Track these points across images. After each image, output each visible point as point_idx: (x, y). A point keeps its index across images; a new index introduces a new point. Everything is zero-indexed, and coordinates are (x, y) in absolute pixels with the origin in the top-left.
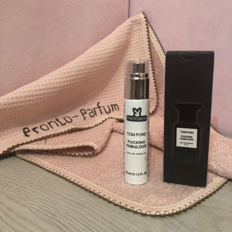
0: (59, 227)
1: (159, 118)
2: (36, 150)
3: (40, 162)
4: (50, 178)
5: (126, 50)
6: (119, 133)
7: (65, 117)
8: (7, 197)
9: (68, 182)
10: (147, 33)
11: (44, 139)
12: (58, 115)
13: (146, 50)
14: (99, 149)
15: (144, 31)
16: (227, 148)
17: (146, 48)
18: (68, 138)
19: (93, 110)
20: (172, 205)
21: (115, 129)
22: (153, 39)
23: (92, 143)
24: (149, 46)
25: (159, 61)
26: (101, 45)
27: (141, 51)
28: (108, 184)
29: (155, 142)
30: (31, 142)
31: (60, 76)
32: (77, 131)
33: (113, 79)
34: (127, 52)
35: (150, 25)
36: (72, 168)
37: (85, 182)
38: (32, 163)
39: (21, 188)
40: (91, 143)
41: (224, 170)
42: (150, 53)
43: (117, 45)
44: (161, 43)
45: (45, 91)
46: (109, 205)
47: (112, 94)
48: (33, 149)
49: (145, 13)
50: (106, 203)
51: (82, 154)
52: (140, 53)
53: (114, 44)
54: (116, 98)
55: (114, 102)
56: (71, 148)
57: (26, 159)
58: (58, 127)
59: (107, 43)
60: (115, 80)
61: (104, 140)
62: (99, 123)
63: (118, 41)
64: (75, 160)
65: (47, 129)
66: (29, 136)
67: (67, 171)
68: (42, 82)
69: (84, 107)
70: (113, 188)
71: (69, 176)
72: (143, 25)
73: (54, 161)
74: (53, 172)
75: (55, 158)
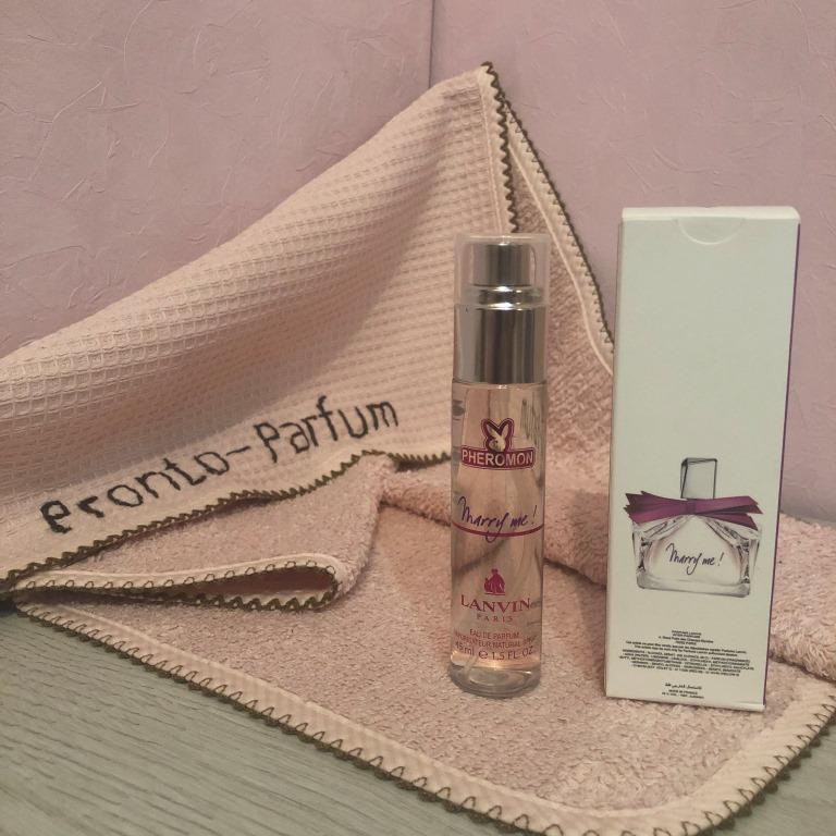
2: (103, 589)
3: (121, 636)
4: (170, 698)
5: (424, 201)
6: (408, 509)
7: (200, 452)
9: (245, 714)
10: (502, 141)
12: (171, 448)
13: (497, 204)
14: (352, 578)
15: (491, 133)
17: (496, 197)
18: (217, 535)
19: (304, 426)
21: (391, 494)
22: (523, 165)
23: (324, 556)
24: (509, 191)
26: (337, 181)
27: (478, 208)
28: (407, 720)
29: (555, 546)
31: (184, 299)
32: (248, 507)
33: (377, 308)
34: (429, 210)
35: (514, 114)
36: (253, 658)
37: (314, 713)
38: (85, 639)
39: (55, 747)
40: (318, 555)
42: (512, 214)
43: (395, 184)
44: (552, 178)
46: (422, 808)
47: (372, 366)
48: (89, 586)
49: (495, 69)
50: (412, 799)
51: (285, 600)
52: (475, 213)
53: (384, 180)
54: (385, 381)
55: (378, 394)
56: (241, 577)
57: (61, 622)
58: (177, 491)
59: (357, 175)
60: (384, 312)
61: (365, 540)
62: (329, 475)
63: (399, 168)
64: (260, 623)
65: (137, 502)
66: (70, 529)
67: (235, 672)
68: (114, 321)
69: (267, 412)
70: (430, 740)
71: (246, 693)
72: (485, 112)
73: (173, 629)
74: (176, 674)
75: (177, 615)
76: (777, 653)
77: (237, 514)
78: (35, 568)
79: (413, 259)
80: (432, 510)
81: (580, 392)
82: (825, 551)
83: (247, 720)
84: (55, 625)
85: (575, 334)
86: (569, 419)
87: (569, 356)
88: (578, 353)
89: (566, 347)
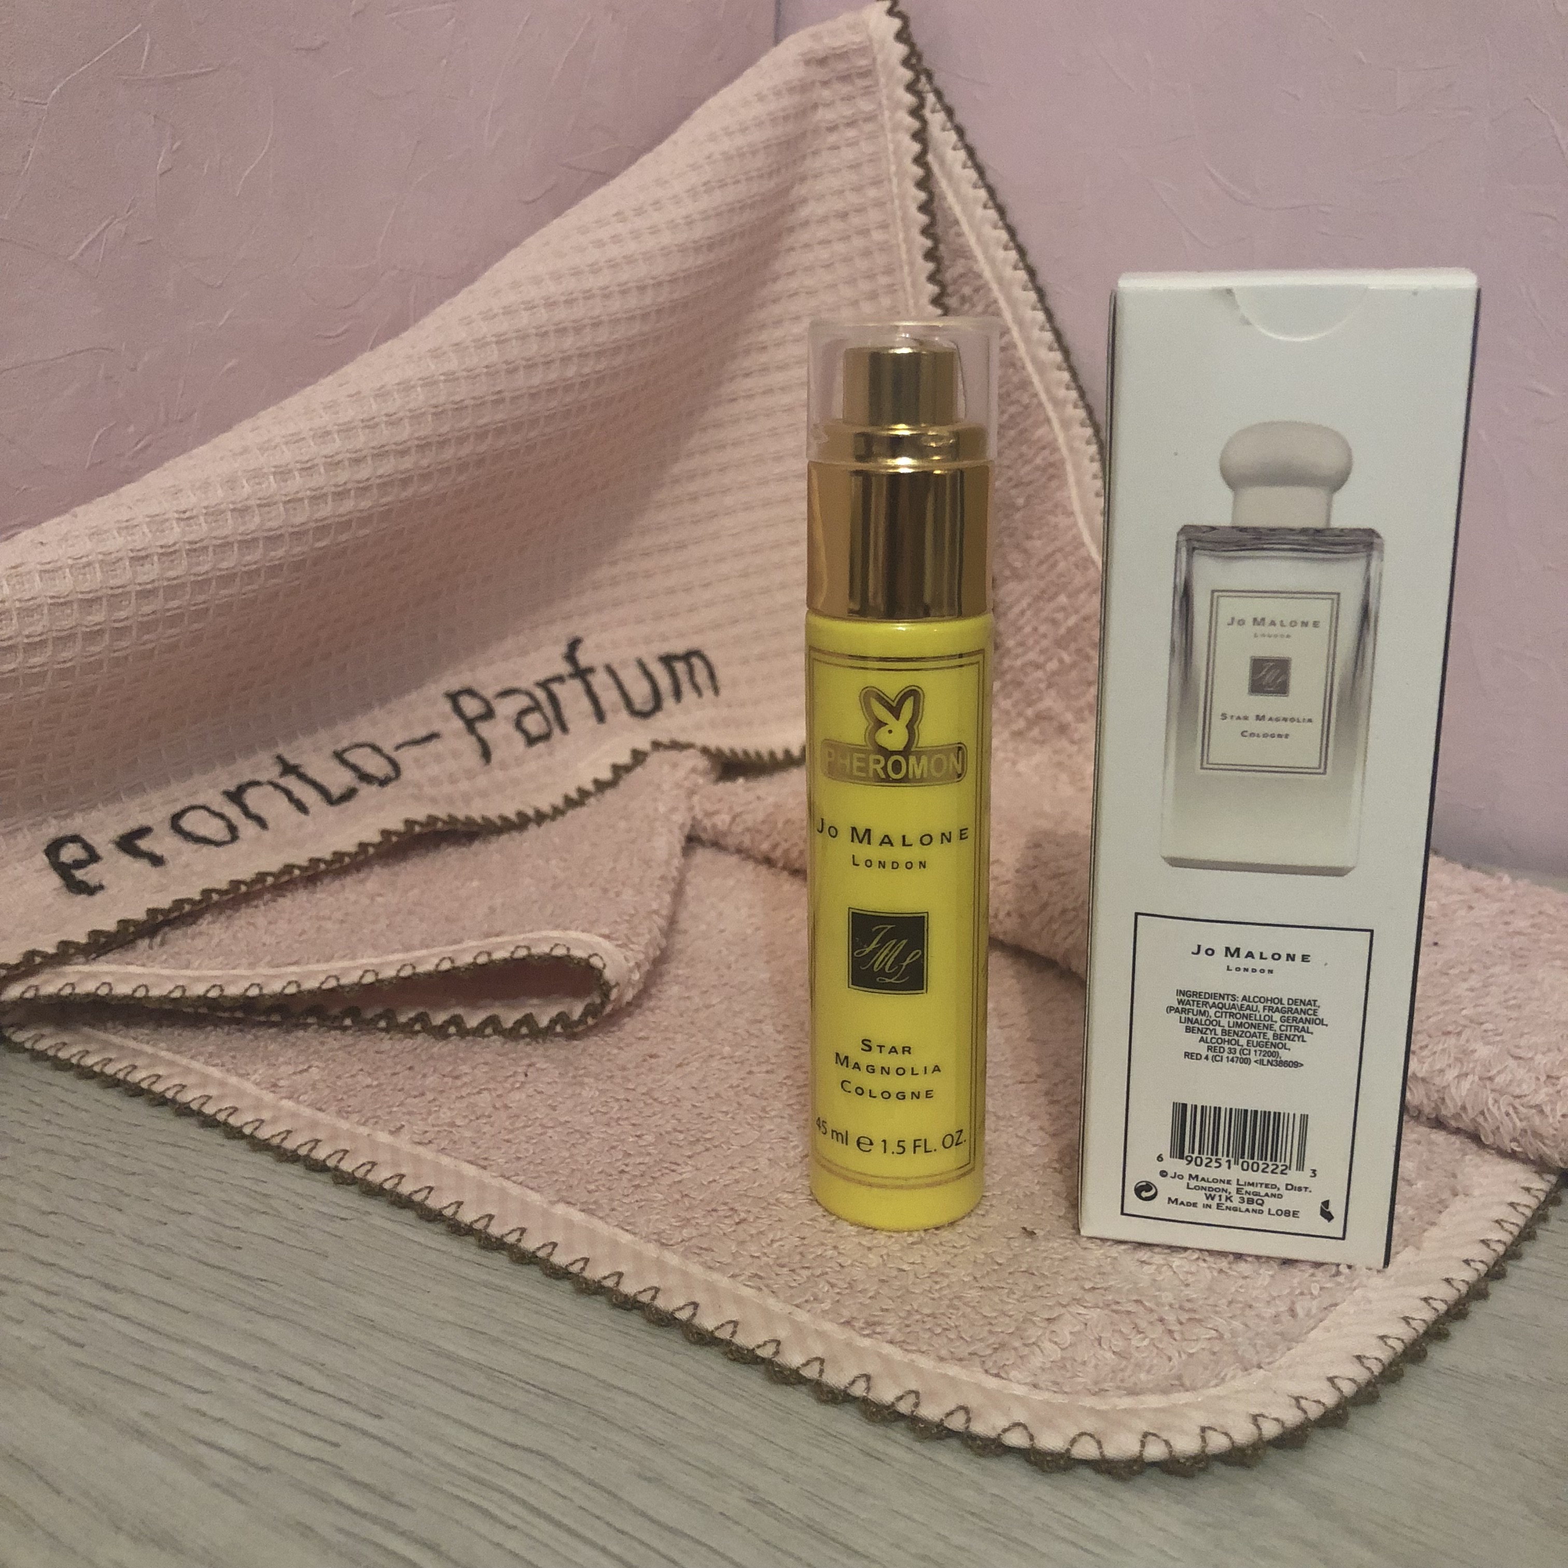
2: (166, 999)
3: (203, 1085)
5: (766, 263)
6: (739, 851)
7: (345, 744)
9: (440, 1228)
10: (916, 147)
12: (290, 736)
13: (906, 269)
14: (636, 976)
15: (896, 128)
17: (904, 256)
18: (379, 899)
19: (541, 695)
20: (1240, 1382)
21: (707, 823)
22: (957, 193)
23: (584, 936)
24: (929, 243)
25: (1004, 349)
26: (601, 223)
27: (870, 276)
31: (312, 450)
32: (437, 846)
33: (676, 469)
34: (775, 280)
35: (939, 94)
36: (453, 1124)
37: (569, 1225)
38: (136, 1091)
39: (89, 1292)
40: (573, 934)
42: (932, 289)
43: (710, 228)
44: (1014, 217)
46: (773, 1396)
47: (671, 581)
48: (141, 993)
49: (901, 7)
51: (510, 1018)
52: (865, 286)
53: (690, 222)
54: (692, 610)
55: (681, 635)
56: (429, 975)
57: (89, 1061)
58: (299, 816)
59: (639, 212)
60: (692, 477)
61: (660, 906)
62: (590, 787)
63: (718, 198)
64: (464, 1061)
65: (228, 838)
66: (101, 887)
67: (420, 1150)
68: (177, 492)
69: (472, 670)
70: (785, 1270)
71: (440, 1189)
72: (885, 91)
73: (301, 1072)
74: (307, 1156)
75: (308, 1048)
76: (1427, 1110)
77: (416, 860)
78: (38, 960)
79: (747, 375)
80: (786, 851)
81: (1062, 631)
82: (1521, 923)
83: (443, 1239)
84: (79, 1066)
85: (1052, 519)
86: (1040, 680)
87: (1041, 563)
88: (1058, 556)
89: (1036, 545)
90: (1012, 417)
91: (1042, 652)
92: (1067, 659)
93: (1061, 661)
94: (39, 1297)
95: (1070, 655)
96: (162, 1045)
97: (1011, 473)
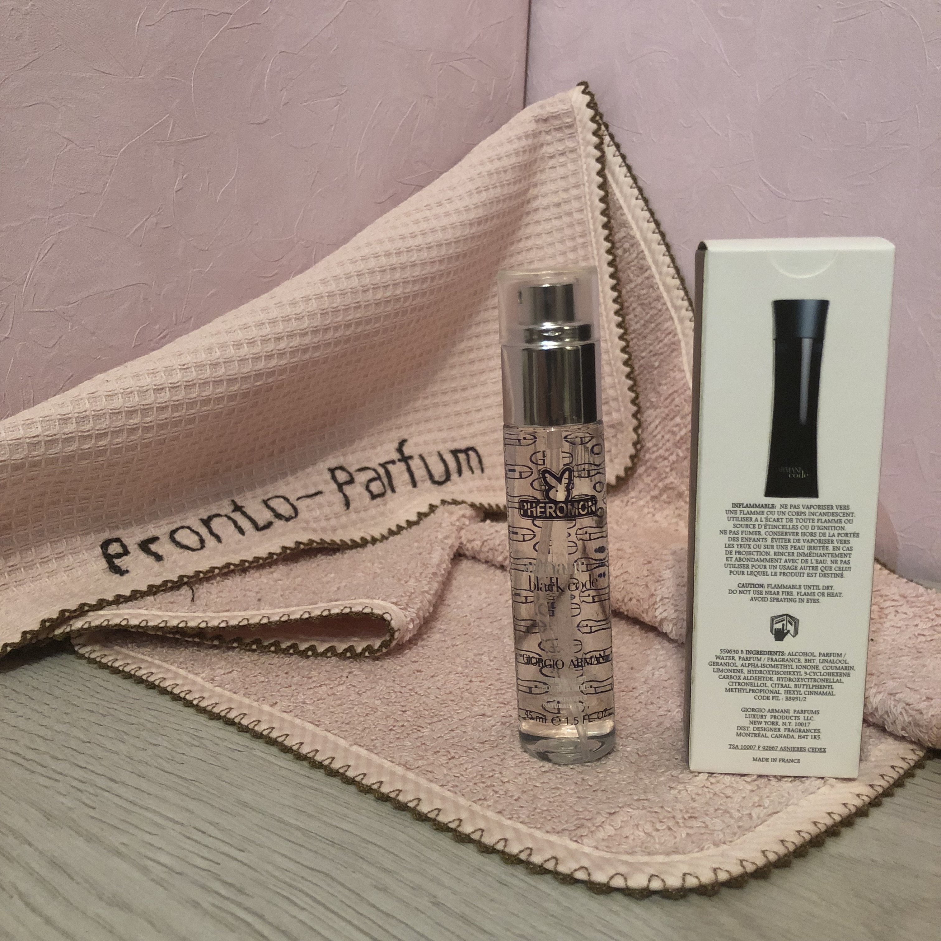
0: (263, 936)
1: (644, 506)
2: (156, 627)
3: (175, 678)
4: (217, 741)
5: (514, 232)
6: (486, 562)
7: (269, 495)
8: (48, 816)
9: (290, 756)
10: (599, 166)
11: (186, 583)
12: (240, 490)
13: (593, 234)
14: (411, 626)
15: (588, 156)
16: (922, 625)
17: (592, 227)
18: (279, 582)
19: (381, 471)
20: (712, 851)
21: (469, 546)
22: (621, 192)
23: (382, 603)
24: (605, 219)
25: (648, 278)
26: (417, 210)
27: (573, 239)
28: (451, 765)
29: (634, 601)
30: (136, 596)
32: (316, 556)
33: (461, 346)
34: (519, 241)
35: (612, 136)
36: (304, 703)
37: (358, 756)
38: (140, 681)
39: (101, 782)
40: (376, 601)
41: (914, 713)
42: (608, 245)
43: (480, 213)
44: (654, 206)
45: (194, 394)
46: (455, 851)
47: (458, 408)
48: (143, 624)
49: (591, 89)
50: (445, 841)
51: (341, 647)
52: (569, 244)
53: (467, 210)
54: (470, 424)
55: (464, 438)
56: (297, 620)
57: (116, 664)
58: (241, 536)
59: (439, 204)
60: (470, 350)
61: (430, 589)
62: (404, 524)
63: (485, 196)
64: (315, 669)
65: (199, 547)
66: (127, 571)
67: (285, 715)
69: (344, 456)
70: (471, 784)
71: (292, 735)
72: (581, 136)
73: (227, 673)
74: (225, 716)
75: (233, 660)
77: (304, 562)
78: (86, 608)
81: (678, 438)
83: (291, 763)
84: (111, 667)
85: (672, 374)
86: (667, 467)
87: (666, 399)
88: (676, 395)
89: (664, 389)
90: (652, 316)
91: (667, 450)
92: (681, 454)
93: (678, 455)
94: (75, 783)
95: (683, 452)
96: (156, 657)
97: (651, 348)
